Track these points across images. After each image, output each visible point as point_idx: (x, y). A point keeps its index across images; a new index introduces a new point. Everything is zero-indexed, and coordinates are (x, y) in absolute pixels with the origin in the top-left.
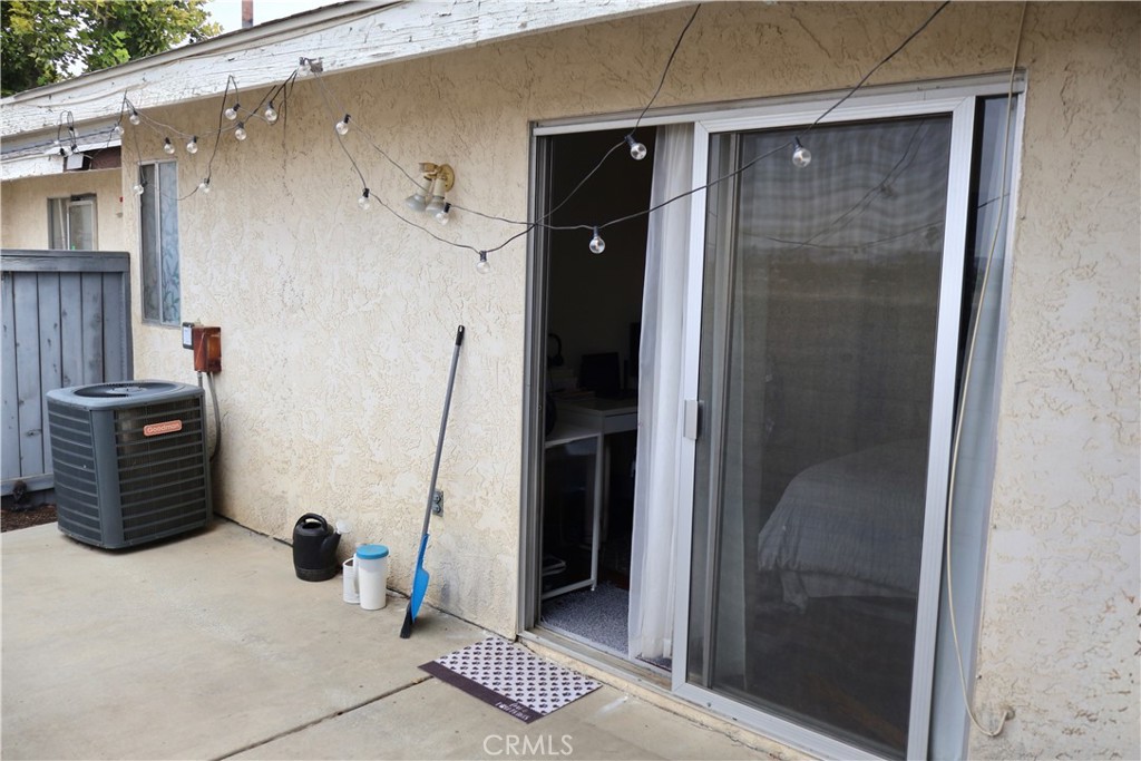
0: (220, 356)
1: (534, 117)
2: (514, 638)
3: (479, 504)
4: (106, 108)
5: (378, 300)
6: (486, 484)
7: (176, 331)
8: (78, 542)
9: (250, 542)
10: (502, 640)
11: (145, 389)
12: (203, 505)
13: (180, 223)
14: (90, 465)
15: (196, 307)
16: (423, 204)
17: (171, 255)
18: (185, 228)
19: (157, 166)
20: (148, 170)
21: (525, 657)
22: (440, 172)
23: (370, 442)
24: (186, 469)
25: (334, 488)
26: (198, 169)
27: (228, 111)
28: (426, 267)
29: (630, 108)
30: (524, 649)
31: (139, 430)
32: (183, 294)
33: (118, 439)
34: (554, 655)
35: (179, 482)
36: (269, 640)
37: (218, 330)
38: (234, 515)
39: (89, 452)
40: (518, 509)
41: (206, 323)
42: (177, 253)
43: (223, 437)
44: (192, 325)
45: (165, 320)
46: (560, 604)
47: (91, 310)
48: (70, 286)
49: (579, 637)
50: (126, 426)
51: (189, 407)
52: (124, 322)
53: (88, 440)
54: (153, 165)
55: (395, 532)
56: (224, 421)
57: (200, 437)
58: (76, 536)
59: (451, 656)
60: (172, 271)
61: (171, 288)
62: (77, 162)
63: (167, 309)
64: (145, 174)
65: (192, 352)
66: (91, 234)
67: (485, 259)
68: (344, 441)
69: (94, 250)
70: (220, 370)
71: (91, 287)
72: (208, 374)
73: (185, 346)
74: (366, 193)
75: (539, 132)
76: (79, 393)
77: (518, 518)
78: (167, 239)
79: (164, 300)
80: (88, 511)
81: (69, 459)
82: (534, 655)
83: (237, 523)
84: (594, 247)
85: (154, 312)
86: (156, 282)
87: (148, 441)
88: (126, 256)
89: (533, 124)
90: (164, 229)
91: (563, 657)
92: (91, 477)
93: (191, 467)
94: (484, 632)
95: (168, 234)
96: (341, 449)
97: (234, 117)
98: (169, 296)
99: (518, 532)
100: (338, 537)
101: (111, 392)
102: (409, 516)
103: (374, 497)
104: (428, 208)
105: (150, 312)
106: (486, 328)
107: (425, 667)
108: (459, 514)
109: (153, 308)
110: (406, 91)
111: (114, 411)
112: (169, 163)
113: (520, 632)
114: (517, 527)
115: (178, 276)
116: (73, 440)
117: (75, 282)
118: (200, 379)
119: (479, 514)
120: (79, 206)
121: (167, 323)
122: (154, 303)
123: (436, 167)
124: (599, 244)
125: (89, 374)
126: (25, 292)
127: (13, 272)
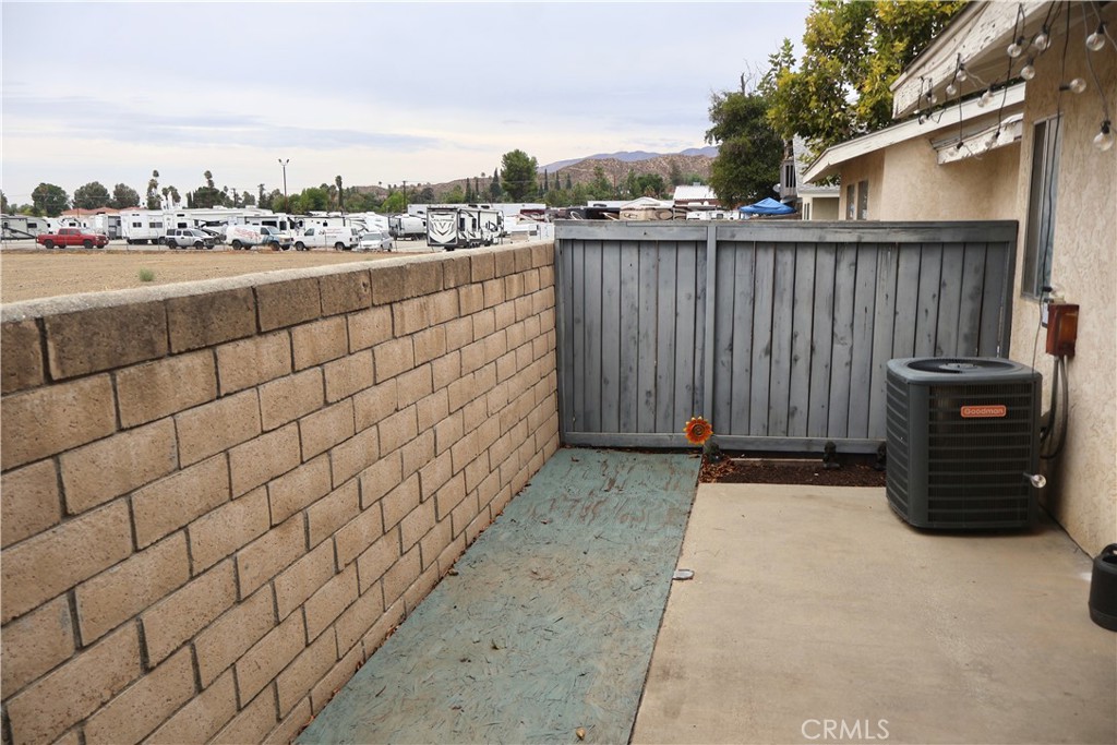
0: (1075, 338)
8: (894, 512)
11: (980, 368)
13: (1059, 185)
14: (905, 437)
15: (1062, 280)
17: (1049, 222)
19: (1047, 124)
20: (1041, 130)
31: (957, 410)
32: (1055, 266)
33: (932, 416)
37: (1077, 308)
38: (1066, 524)
39: (905, 425)
42: (1054, 221)
47: (971, 282)
48: (953, 257)
50: (944, 403)
52: (1004, 294)
53: (905, 413)
54: (1045, 122)
57: (1026, 427)
58: (893, 506)
60: (1048, 240)
61: (1045, 258)
63: (1040, 282)
65: (1046, 331)
70: (1073, 354)
71: (975, 257)
73: (1044, 325)
79: (1040, 272)
80: (903, 484)
81: (894, 429)
83: (1068, 535)
85: (1030, 285)
86: (1036, 252)
87: (964, 422)
88: (1014, 226)
92: (906, 450)
98: (1042, 266)
101: (944, 367)
105: (1027, 284)
109: (1030, 279)
111: (931, 387)
115: (1051, 246)
116: (897, 410)
117: (958, 253)
118: (1056, 363)
121: (1039, 297)
122: (1033, 275)
126: (909, 262)
127: (900, 244)
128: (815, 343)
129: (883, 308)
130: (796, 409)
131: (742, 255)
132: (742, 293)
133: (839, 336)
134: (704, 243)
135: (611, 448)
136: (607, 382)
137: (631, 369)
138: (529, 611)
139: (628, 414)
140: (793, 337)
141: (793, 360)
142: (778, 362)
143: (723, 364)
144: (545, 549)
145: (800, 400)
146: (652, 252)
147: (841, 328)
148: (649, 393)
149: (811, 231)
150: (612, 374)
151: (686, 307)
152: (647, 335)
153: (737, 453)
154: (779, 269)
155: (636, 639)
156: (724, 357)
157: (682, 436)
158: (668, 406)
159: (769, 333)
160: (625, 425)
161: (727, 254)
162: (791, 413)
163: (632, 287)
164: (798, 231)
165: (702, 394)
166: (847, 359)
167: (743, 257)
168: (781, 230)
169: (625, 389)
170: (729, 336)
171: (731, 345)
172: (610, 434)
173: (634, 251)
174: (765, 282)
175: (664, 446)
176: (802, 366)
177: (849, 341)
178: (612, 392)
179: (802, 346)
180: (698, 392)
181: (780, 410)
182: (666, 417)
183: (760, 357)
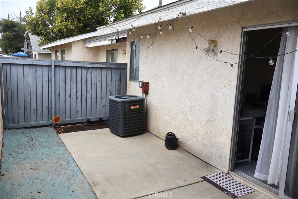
0: (148, 90)
1: (243, 26)
2: (227, 173)
3: (219, 134)
4: (127, 28)
5: (192, 77)
6: (221, 129)
7: (137, 83)
8: (114, 133)
9: (154, 138)
10: (224, 173)
11: (131, 97)
12: (143, 127)
13: (140, 56)
14: (118, 115)
15: (143, 77)
16: (208, 51)
17: (137, 64)
18: (141, 57)
19: (135, 42)
20: (133, 43)
21: (231, 179)
22: (213, 42)
23: (187, 115)
24: (139, 118)
25: (177, 126)
26: (145, 42)
27: (159, 27)
28: (207, 68)
29: (276, 22)
30: (230, 177)
31: (129, 107)
32: (140, 74)
33: (125, 109)
34: (240, 179)
35: (138, 121)
36: (161, 164)
37: (148, 83)
38: (149, 130)
39: (118, 112)
40: (231, 137)
41: (145, 81)
42: (139, 64)
43: (148, 110)
44: (142, 82)
45: (135, 80)
46: (240, 165)
47: (118, 77)
48: (114, 71)
49: (247, 175)
50: (127, 106)
51: (141, 102)
52: (125, 80)
53: (118, 109)
54: (134, 42)
55: (193, 140)
56: (148, 106)
57: (143, 110)
58: (114, 132)
59: (209, 175)
60: (137, 68)
61: (137, 72)
62: (114, 41)
63: (136, 77)
64: (132, 44)
65: (141, 88)
66: (116, 59)
67: (233, 66)
68: (180, 114)
69: (116, 62)
70: (148, 93)
71: (118, 71)
72: (145, 94)
74: (197, 48)
75: (244, 30)
76: (116, 97)
77: (231, 139)
78: (137, 60)
79: (135, 75)
80: (117, 126)
81: (113, 113)
82: (233, 179)
83: (150, 133)
84: (270, 63)
85: (132, 78)
86: (133, 71)
87: (131, 110)
88: (126, 64)
89: (243, 28)
90: (136, 57)
91: (242, 180)
92: (118, 118)
93: (140, 118)
94: (218, 170)
95: (137, 59)
96: (179, 116)
97: (160, 28)
98: (136, 74)
99: (230, 143)
100: (178, 139)
101: (123, 97)
102: (198, 136)
103: (188, 129)
104: (209, 52)
105: (131, 78)
106: (224, 86)
107: (202, 178)
108: (212, 137)
109: (132, 77)
110: (204, 20)
111: (124, 102)
112: (138, 41)
113: (229, 171)
114: (230, 142)
115: (139, 69)
116: (115, 109)
118: (143, 95)
119: (219, 137)
120: (113, 52)
121: (135, 81)
122: (132, 76)
123: (212, 40)
124: (272, 62)
125: (117, 93)
126: (104, 72)
127: (102, 68)
128: (82, 93)
129: (99, 84)
130: (78, 111)
131: (62, 70)
132: (62, 80)
133: (88, 91)
134: (51, 66)
135: (22, 128)
136: (20, 108)
137: (28, 103)
138: (40, 179)
139: (28, 117)
140: (77, 92)
141: (77, 98)
142: (73, 99)
143: (57, 100)
144: (28, 161)
145: (79, 109)
146: (34, 68)
147: (89, 89)
148: (34, 110)
149: (81, 64)
150: (22, 105)
151: (45, 84)
152: (33, 93)
153: (63, 125)
154: (72, 74)
155: (79, 178)
156: (58, 98)
157: (46, 122)
158: (41, 114)
159: (70, 91)
160: (27, 120)
161: (58, 69)
162: (77, 112)
163: (28, 78)
164: (77, 63)
165: (51, 109)
166: (91, 97)
167: (62, 71)
168: (73, 63)
169: (27, 109)
170: (59, 92)
171: (59, 95)
172: (22, 124)
173: (28, 67)
174: (68, 77)
175: (40, 125)
176: (79, 99)
177: (91, 92)
178: (22, 111)
179: (79, 94)
180: (50, 108)
181: (74, 112)
182: (40, 117)
183: (68, 97)
